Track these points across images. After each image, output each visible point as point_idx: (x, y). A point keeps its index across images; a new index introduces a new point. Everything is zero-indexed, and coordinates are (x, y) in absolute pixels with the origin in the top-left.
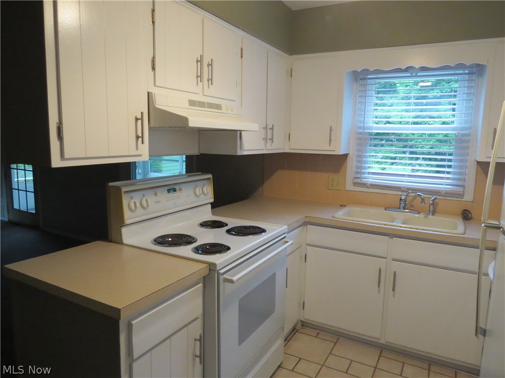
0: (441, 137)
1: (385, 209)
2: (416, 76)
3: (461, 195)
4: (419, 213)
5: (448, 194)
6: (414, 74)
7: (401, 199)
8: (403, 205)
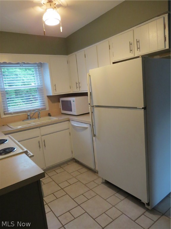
0: (35, 89)
1: (23, 121)
2: (22, 66)
3: (45, 109)
4: (36, 119)
5: (42, 109)
6: (21, 65)
7: (28, 115)
8: (29, 117)
